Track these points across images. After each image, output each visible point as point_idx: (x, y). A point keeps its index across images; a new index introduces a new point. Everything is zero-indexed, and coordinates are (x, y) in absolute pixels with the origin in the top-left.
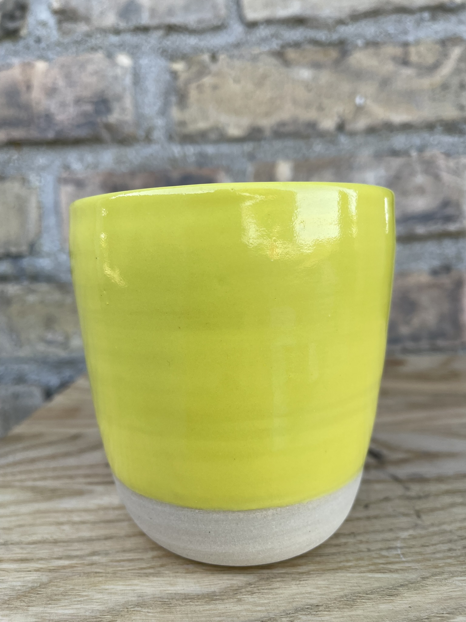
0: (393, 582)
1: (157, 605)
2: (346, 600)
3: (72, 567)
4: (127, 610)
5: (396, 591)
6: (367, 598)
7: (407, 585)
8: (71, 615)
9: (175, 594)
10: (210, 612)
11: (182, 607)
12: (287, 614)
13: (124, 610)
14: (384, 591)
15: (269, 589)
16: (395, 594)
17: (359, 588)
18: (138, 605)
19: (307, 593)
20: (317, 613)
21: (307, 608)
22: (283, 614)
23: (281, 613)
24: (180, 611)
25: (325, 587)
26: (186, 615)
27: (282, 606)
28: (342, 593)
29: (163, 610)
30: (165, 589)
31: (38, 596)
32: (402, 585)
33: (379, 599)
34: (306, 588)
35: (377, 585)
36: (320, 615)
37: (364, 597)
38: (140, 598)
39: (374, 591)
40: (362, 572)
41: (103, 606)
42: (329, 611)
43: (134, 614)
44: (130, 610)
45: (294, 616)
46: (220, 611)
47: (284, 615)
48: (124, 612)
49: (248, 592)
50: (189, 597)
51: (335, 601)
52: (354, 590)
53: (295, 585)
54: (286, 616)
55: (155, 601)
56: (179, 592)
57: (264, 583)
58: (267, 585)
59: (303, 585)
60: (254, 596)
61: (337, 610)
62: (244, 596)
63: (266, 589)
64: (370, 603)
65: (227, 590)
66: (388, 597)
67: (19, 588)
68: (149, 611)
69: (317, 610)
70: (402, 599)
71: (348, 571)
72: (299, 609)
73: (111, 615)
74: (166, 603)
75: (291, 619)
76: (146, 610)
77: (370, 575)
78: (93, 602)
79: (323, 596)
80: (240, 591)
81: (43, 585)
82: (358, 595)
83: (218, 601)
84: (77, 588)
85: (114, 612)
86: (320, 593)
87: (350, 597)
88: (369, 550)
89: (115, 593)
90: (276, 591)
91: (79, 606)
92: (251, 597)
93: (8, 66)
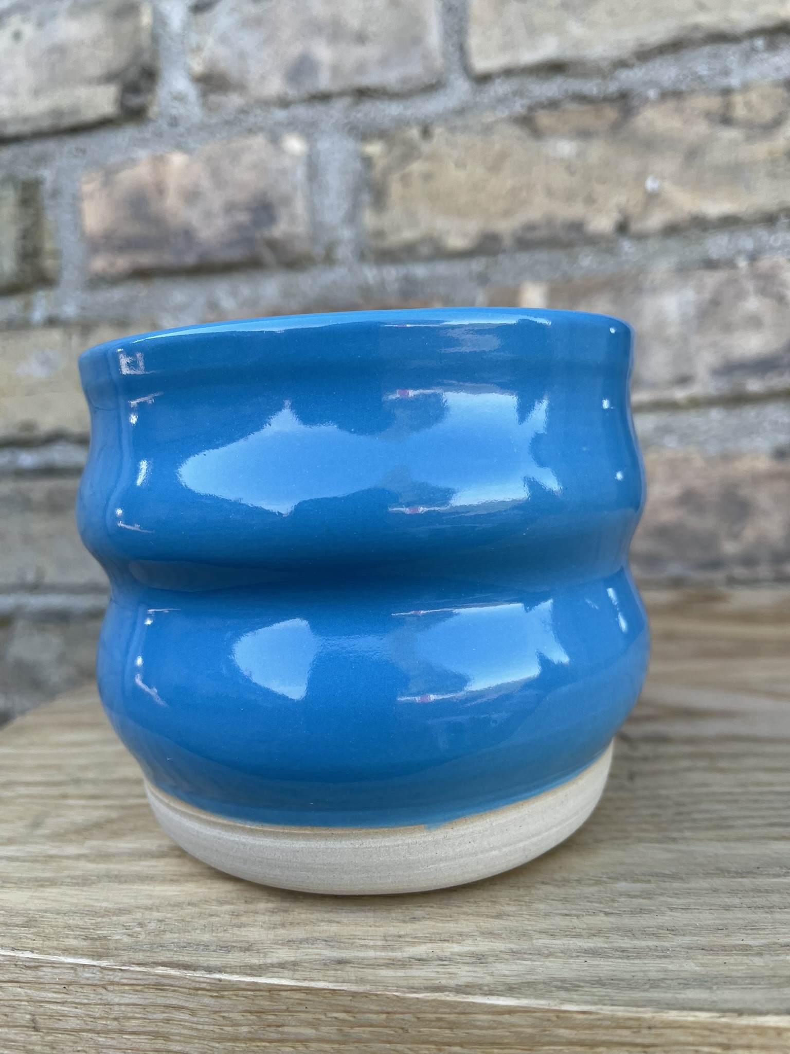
93: (133, 162)
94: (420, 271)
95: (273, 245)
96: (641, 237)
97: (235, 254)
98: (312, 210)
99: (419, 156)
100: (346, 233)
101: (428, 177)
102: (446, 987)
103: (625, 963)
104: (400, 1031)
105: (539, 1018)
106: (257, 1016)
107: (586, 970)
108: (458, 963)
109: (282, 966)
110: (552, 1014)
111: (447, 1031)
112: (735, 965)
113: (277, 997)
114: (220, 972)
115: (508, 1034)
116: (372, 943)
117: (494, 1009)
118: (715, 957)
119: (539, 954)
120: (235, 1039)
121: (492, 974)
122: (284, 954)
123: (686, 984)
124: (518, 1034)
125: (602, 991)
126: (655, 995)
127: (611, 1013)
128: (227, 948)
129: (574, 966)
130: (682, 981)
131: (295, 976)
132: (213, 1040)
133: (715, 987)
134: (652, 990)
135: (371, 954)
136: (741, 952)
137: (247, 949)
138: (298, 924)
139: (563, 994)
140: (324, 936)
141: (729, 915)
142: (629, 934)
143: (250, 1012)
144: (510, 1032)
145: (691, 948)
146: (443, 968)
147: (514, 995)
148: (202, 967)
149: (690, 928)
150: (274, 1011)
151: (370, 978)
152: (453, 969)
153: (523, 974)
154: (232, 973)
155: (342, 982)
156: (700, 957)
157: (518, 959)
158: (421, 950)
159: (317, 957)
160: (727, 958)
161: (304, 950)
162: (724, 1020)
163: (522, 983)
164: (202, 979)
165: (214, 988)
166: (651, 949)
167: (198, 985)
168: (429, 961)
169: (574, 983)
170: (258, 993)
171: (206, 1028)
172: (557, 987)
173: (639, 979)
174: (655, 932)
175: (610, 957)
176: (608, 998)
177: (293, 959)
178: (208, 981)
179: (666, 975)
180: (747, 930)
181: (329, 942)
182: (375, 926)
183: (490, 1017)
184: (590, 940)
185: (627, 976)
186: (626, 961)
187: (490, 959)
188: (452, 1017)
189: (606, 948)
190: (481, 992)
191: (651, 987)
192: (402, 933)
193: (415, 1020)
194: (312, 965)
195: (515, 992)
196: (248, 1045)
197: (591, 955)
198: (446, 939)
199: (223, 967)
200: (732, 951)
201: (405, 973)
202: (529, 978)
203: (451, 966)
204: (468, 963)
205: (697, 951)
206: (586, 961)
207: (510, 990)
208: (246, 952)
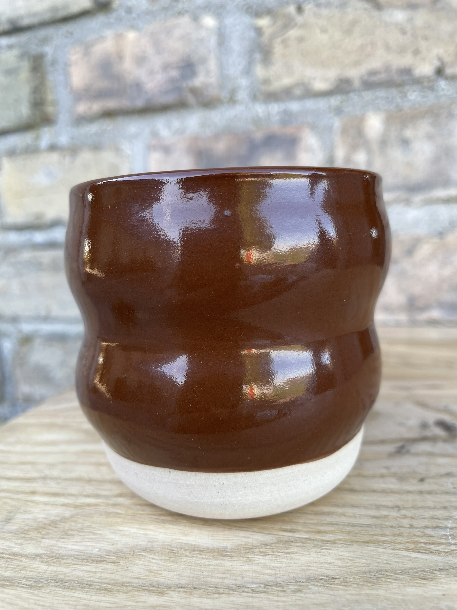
0: (431, 565)
1: (163, 552)
2: (368, 577)
3: (96, 505)
4: (134, 554)
5: (431, 575)
6: (395, 578)
7: (447, 570)
8: (79, 551)
9: (185, 544)
10: (215, 567)
11: (188, 558)
12: (297, 582)
13: (130, 553)
14: (417, 573)
15: (284, 553)
16: (430, 578)
17: (388, 565)
18: (146, 550)
19: (325, 563)
20: (331, 586)
21: (322, 579)
22: (293, 581)
23: (290, 579)
24: (184, 562)
25: (349, 559)
26: (189, 567)
27: (294, 573)
28: (365, 569)
29: (168, 558)
30: (177, 537)
31: (55, 529)
32: (442, 569)
33: (409, 581)
34: (326, 557)
35: (410, 565)
36: (334, 589)
37: (391, 576)
38: (150, 544)
39: (405, 571)
40: (397, 549)
41: (112, 546)
42: (346, 586)
43: (139, 558)
44: (136, 554)
45: (303, 586)
46: (225, 568)
47: (292, 583)
48: (129, 555)
49: (261, 552)
50: (198, 549)
51: (355, 576)
52: (382, 567)
53: (315, 552)
54: (295, 584)
55: (163, 549)
56: (190, 543)
57: (281, 545)
58: (284, 548)
59: (324, 554)
60: (267, 558)
61: (355, 585)
62: (256, 556)
63: (282, 552)
64: (396, 584)
65: (239, 548)
66: (420, 580)
67: (41, 520)
68: (155, 557)
69: (332, 582)
70: (436, 585)
71: (381, 545)
72: (312, 578)
73: (116, 556)
74: (173, 551)
75: (300, 588)
76: (152, 556)
77: (405, 553)
78: (104, 541)
79: (342, 569)
80: (253, 550)
81: (64, 520)
82: (384, 573)
83: (227, 557)
84: (93, 525)
85: (119, 554)
86: (341, 565)
87: (374, 574)
88: (412, 527)
89: (127, 536)
90: (292, 556)
91: (89, 544)
92: (263, 558)
93: (102, 39)
94: (294, 106)
95: (194, 91)
96: (453, 78)
97: (169, 99)
98: (221, 67)
99: (295, 25)
100: (244, 82)
101: (301, 40)
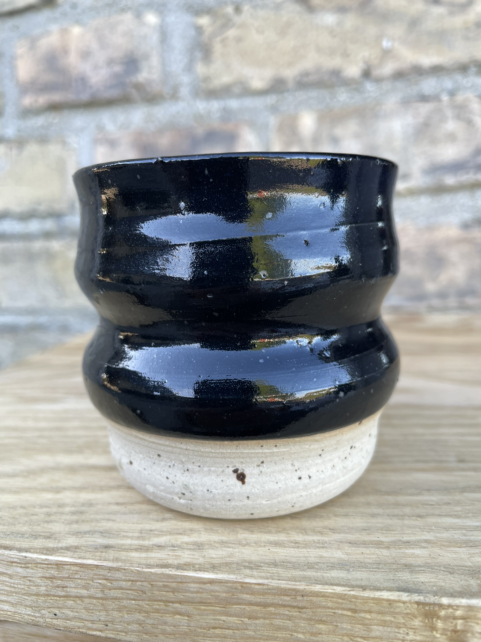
93: (48, 33)
94: (234, 104)
95: (138, 87)
96: (379, 80)
97: (114, 93)
98: (164, 64)
99: (234, 25)
100: (185, 79)
101: (239, 40)
102: (171, 565)
103: (295, 551)
104: (141, 593)
105: (231, 587)
106: (50, 580)
107: (268, 555)
108: (184, 549)
109: (67, 549)
110: (238, 585)
111: (171, 594)
112: (369, 554)
113: (61, 568)
114: (26, 552)
115: (210, 596)
116: (131, 534)
117: (200, 580)
118: (357, 549)
119: (239, 544)
120: (37, 595)
121: (204, 557)
122: (72, 541)
123: (332, 567)
124: (217, 597)
125: (274, 570)
126: (310, 573)
127: (277, 585)
128: (36, 536)
129: (261, 552)
130: (330, 565)
131: (76, 556)
132: (24, 594)
133: (351, 570)
134: (308, 570)
135: (129, 542)
136: (375, 546)
137: (49, 537)
138: (87, 521)
139: (248, 572)
140: (101, 529)
141: (374, 520)
142: (303, 531)
143: (46, 578)
144: (211, 595)
145: (341, 542)
146: (172, 552)
147: (214, 571)
148: (16, 548)
149: (345, 528)
150: (60, 577)
151: (123, 558)
152: (179, 553)
153: (225, 557)
154: (34, 553)
155: (103, 560)
156: (347, 548)
157: (225, 547)
158: (162, 540)
159: (93, 543)
160: (365, 549)
161: (85, 539)
162: (352, 593)
163: (223, 563)
164: (14, 556)
165: (22, 562)
166: (315, 542)
167: (12, 560)
168: (165, 547)
169: (257, 564)
170: (49, 566)
171: (19, 586)
172: (245, 567)
173: (301, 562)
174: (320, 531)
175: (285, 547)
176: (277, 575)
177: (76, 544)
178: (18, 557)
179: (321, 560)
180: (383, 531)
181: (104, 533)
182: (137, 523)
183: (198, 585)
184: (275, 535)
185: (294, 560)
186: (296, 549)
187: (207, 547)
188: (174, 585)
189: (285, 541)
190: (193, 568)
191: (308, 568)
192: (153, 528)
193: (150, 586)
194: (87, 548)
195: (216, 569)
196: (46, 598)
197: (273, 545)
198: (181, 532)
199: (29, 548)
200: (369, 544)
201: (147, 555)
202: (228, 560)
203: (178, 551)
204: (190, 549)
205: (345, 544)
206: (269, 549)
207: (214, 568)
208: (48, 539)
